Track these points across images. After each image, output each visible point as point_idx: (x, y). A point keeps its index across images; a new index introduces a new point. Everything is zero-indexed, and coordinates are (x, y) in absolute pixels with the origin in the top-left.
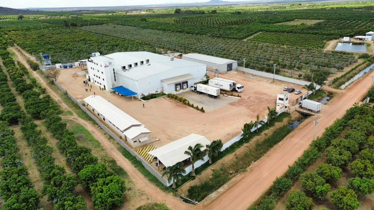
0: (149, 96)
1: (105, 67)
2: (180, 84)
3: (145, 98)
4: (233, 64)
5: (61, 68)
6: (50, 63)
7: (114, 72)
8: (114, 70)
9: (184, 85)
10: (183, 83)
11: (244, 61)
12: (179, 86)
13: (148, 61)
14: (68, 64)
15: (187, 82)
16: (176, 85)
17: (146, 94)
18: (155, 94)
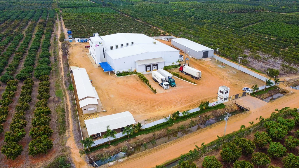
0: (122, 73)
1: (96, 46)
2: (150, 66)
3: (119, 75)
4: (209, 52)
5: (79, 41)
6: (72, 37)
7: (104, 51)
8: (104, 49)
9: (154, 67)
10: (154, 65)
11: (217, 50)
12: (149, 68)
13: (132, 43)
14: (84, 39)
15: (157, 65)
16: (147, 66)
17: (121, 71)
18: (128, 72)
